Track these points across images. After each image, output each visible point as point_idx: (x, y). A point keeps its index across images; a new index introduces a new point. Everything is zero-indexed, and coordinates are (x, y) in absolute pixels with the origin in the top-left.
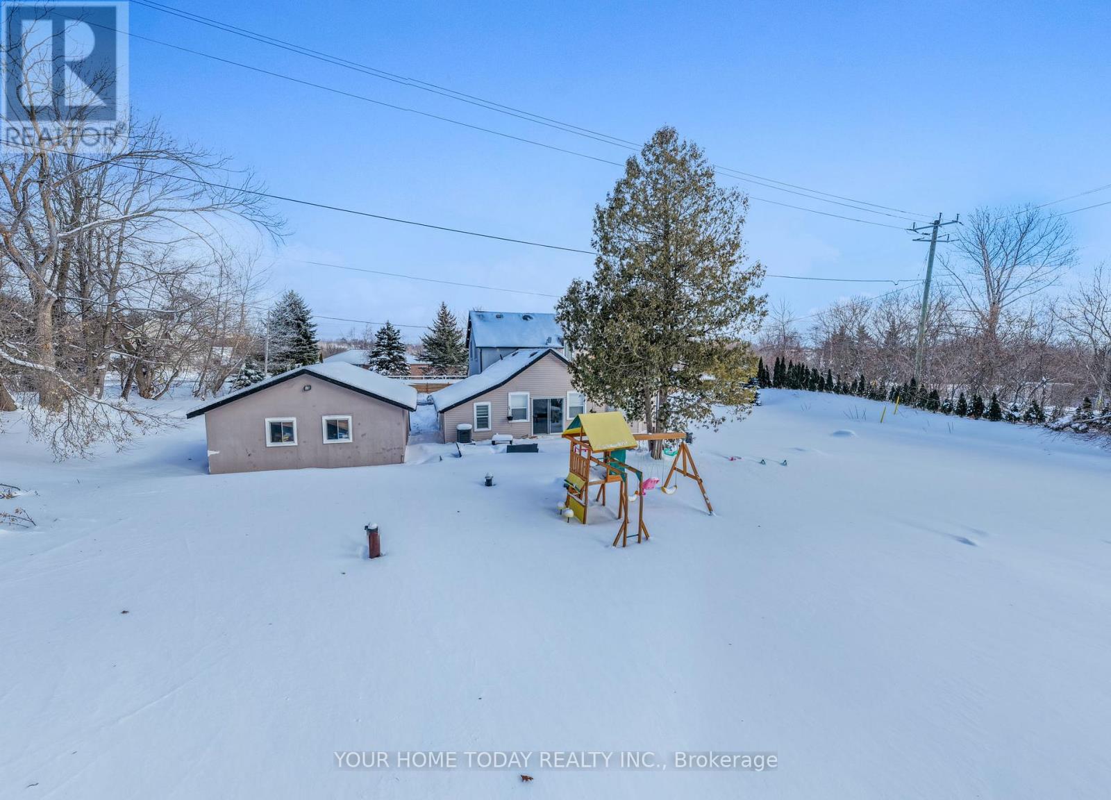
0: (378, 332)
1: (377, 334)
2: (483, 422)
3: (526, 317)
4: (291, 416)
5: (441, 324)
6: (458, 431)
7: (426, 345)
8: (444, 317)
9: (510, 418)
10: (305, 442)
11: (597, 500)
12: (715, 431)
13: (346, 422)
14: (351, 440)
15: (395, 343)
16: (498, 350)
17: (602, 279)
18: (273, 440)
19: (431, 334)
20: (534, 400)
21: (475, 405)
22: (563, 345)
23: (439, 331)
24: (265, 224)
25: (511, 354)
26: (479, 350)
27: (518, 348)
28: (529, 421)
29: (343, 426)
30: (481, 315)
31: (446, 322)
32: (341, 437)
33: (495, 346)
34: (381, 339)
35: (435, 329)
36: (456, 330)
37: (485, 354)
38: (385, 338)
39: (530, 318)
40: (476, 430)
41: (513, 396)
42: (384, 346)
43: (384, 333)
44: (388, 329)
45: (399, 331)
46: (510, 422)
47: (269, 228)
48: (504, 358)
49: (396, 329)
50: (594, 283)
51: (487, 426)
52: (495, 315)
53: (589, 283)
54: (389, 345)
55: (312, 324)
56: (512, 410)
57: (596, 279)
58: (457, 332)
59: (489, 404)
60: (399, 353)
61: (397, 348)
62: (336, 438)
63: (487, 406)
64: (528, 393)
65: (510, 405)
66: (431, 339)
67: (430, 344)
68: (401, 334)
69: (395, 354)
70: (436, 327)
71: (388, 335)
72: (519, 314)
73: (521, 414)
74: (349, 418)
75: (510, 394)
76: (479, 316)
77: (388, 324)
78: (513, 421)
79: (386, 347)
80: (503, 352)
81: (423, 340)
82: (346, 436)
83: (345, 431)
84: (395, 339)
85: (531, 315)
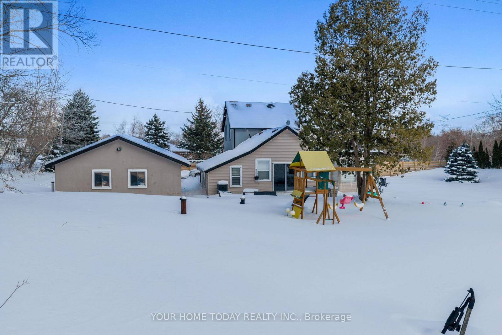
0: (147, 123)
1: (146, 125)
2: (236, 181)
3: (270, 106)
4: (108, 168)
5: (198, 116)
6: (218, 185)
7: (186, 134)
8: (201, 110)
9: (256, 178)
10: (116, 187)
11: (313, 212)
12: (402, 177)
13: (143, 173)
14: (146, 187)
15: (161, 133)
16: (247, 130)
17: (321, 72)
18: (96, 185)
19: (189, 125)
20: (275, 165)
21: (231, 167)
22: (299, 127)
23: (197, 122)
24: (80, 38)
25: (258, 134)
26: (233, 130)
27: (263, 129)
28: (271, 181)
29: (141, 176)
30: (234, 105)
31: (203, 115)
32: (140, 185)
33: (245, 127)
34: (150, 129)
35: (193, 121)
36: (211, 122)
37: (237, 134)
38: (153, 129)
39: (274, 106)
40: (231, 186)
41: (259, 162)
42: (152, 135)
43: (152, 124)
44: (156, 121)
45: (164, 123)
46: (256, 181)
47: (84, 41)
48: (252, 137)
49: (161, 120)
50: (316, 74)
51: (239, 184)
52: (245, 105)
53: (312, 75)
54: (156, 134)
55: (96, 117)
56: (258, 171)
57: (317, 71)
58: (212, 124)
59: (240, 167)
60: (164, 141)
61: (162, 137)
62: (137, 185)
63: (239, 169)
64: (270, 160)
65: (256, 168)
66: (190, 129)
67: (189, 134)
68: (166, 126)
69: (161, 142)
70: (194, 120)
71: (155, 126)
72: (264, 103)
73: (265, 175)
74: (146, 170)
75: (257, 160)
76: (233, 105)
77: (155, 117)
78: (259, 180)
79: (154, 136)
80: (251, 133)
81: (183, 130)
82: (143, 183)
83: (142, 181)
84: (161, 129)
85: (274, 105)
